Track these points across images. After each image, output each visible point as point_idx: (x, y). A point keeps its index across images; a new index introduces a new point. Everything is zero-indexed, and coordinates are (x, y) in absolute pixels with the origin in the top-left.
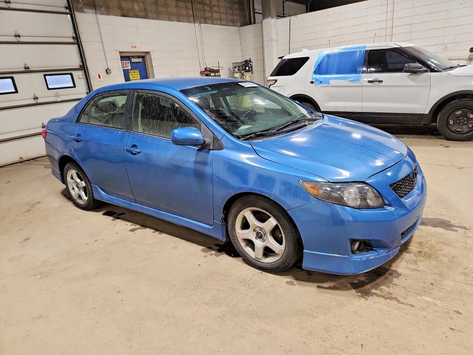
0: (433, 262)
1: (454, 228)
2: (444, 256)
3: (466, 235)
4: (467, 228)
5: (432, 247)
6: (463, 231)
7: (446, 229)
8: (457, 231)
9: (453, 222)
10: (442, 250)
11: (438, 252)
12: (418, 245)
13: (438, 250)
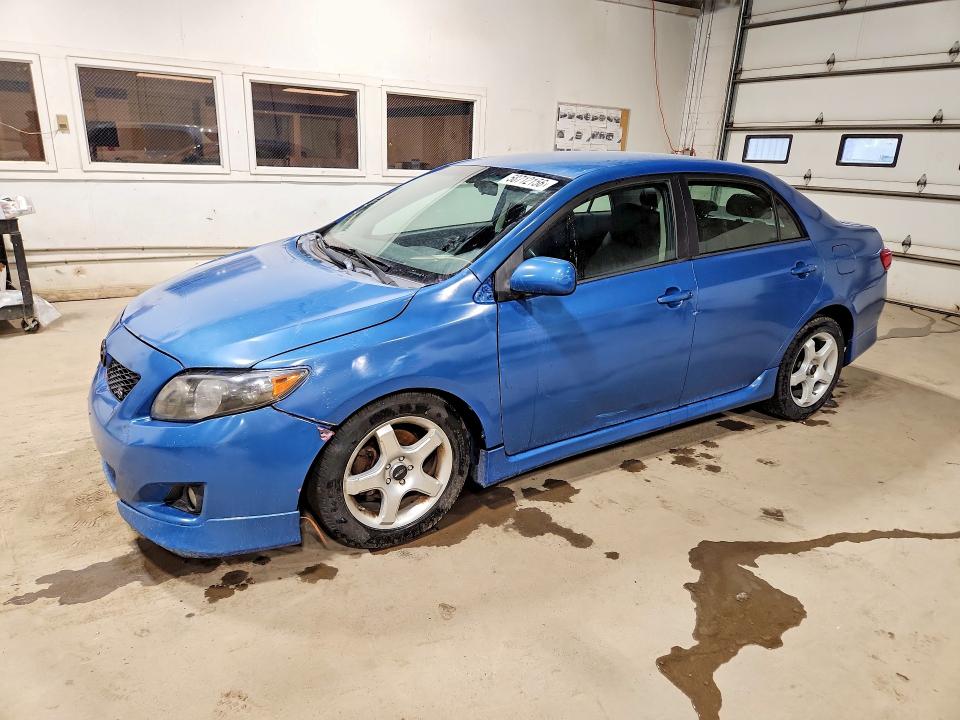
0: (69, 495)
1: (46, 586)
2: (54, 513)
3: (14, 581)
4: (12, 606)
5: (82, 520)
6: (23, 591)
7: (65, 574)
8: (39, 581)
9: (53, 606)
10: (60, 522)
11: (67, 513)
12: (109, 509)
13: (67, 517)
